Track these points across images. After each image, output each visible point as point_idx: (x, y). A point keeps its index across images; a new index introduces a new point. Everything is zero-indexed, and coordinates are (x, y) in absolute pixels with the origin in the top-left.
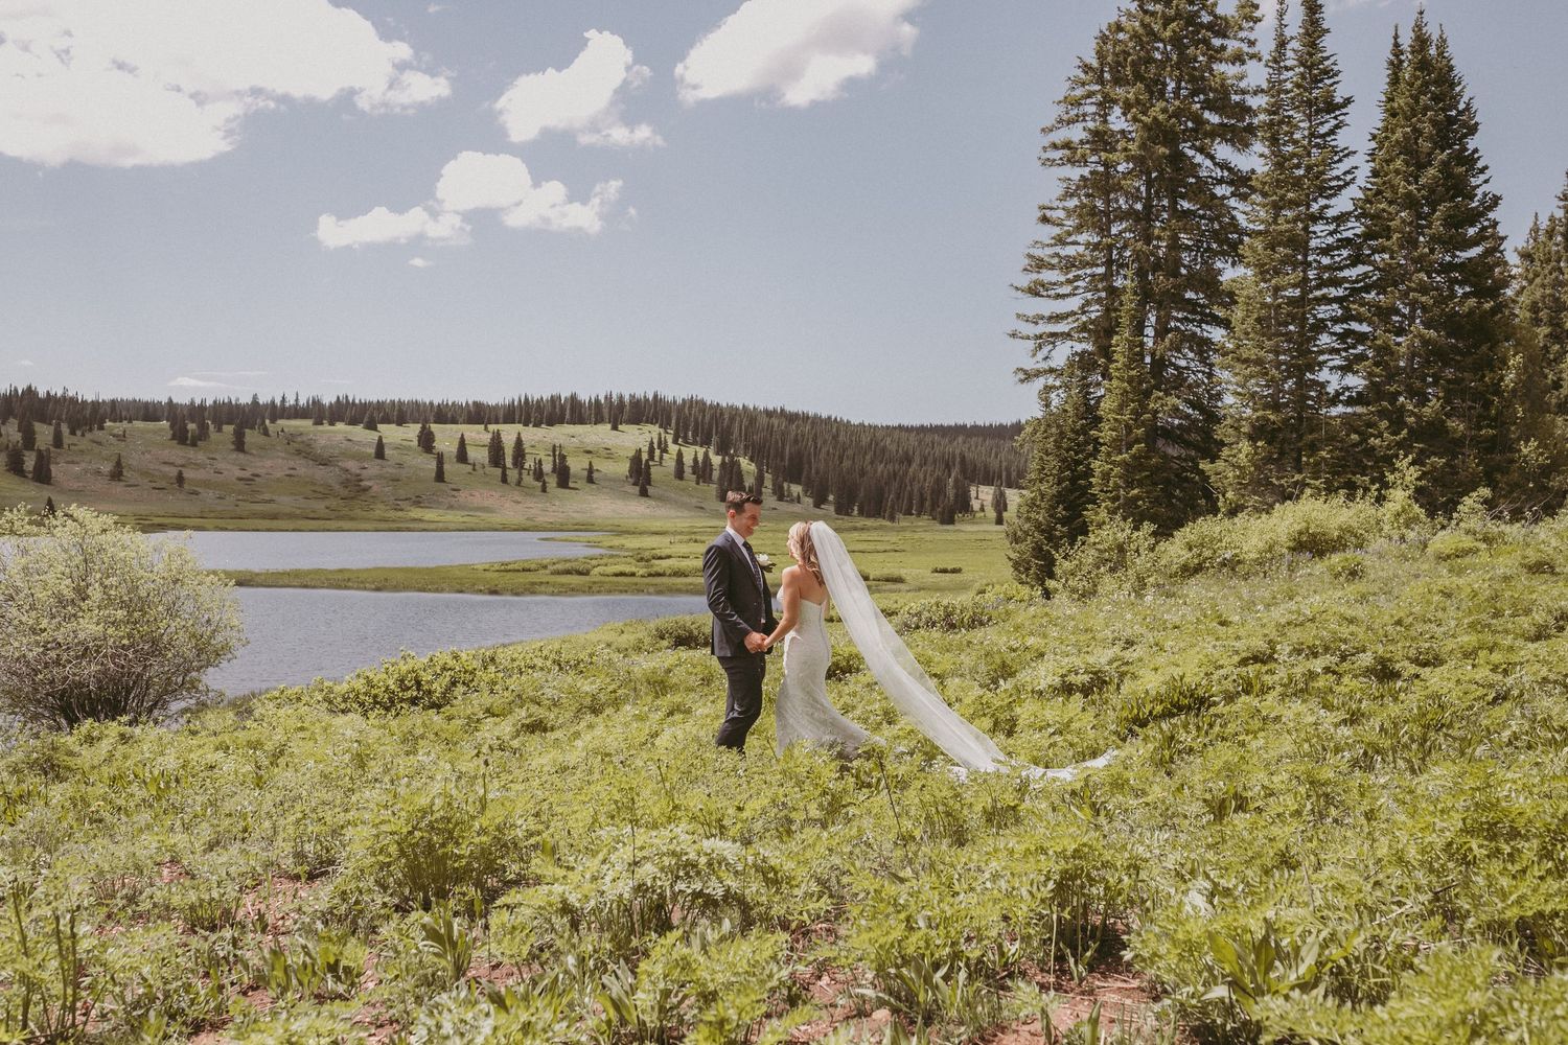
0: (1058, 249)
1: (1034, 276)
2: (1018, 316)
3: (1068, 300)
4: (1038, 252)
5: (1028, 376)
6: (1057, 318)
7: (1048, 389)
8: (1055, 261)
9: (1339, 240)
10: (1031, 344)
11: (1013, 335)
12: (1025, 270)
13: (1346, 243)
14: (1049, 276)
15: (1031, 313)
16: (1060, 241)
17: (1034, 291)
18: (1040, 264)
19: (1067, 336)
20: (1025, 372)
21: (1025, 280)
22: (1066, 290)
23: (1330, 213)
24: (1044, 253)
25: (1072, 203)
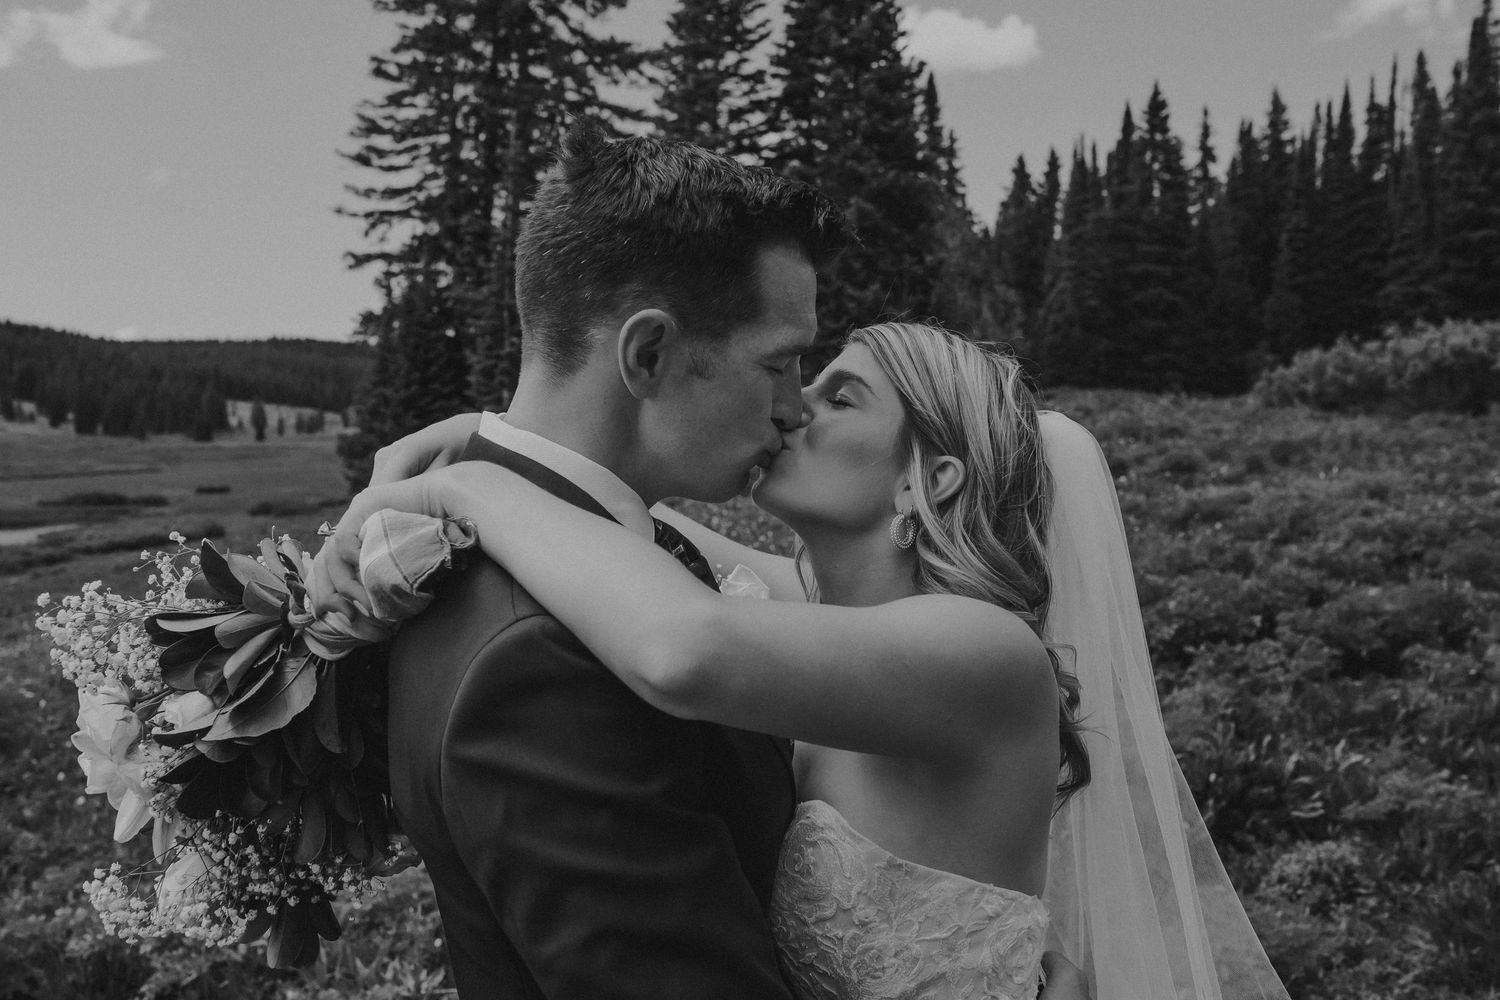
0: (391, 110)
1: (364, 142)
2: (348, 187)
3: (404, 174)
4: (371, 113)
5: (360, 260)
6: (392, 193)
7: (389, 275)
8: (387, 125)
9: (752, 102)
10: (364, 224)
11: (339, 211)
12: (352, 134)
13: (759, 106)
14: (384, 142)
15: (363, 185)
16: (395, 100)
17: (363, 160)
18: (372, 128)
19: (405, 214)
20: (354, 256)
21: (356, 146)
22: (403, 160)
23: (747, 69)
24: (376, 114)
25: (406, 58)
